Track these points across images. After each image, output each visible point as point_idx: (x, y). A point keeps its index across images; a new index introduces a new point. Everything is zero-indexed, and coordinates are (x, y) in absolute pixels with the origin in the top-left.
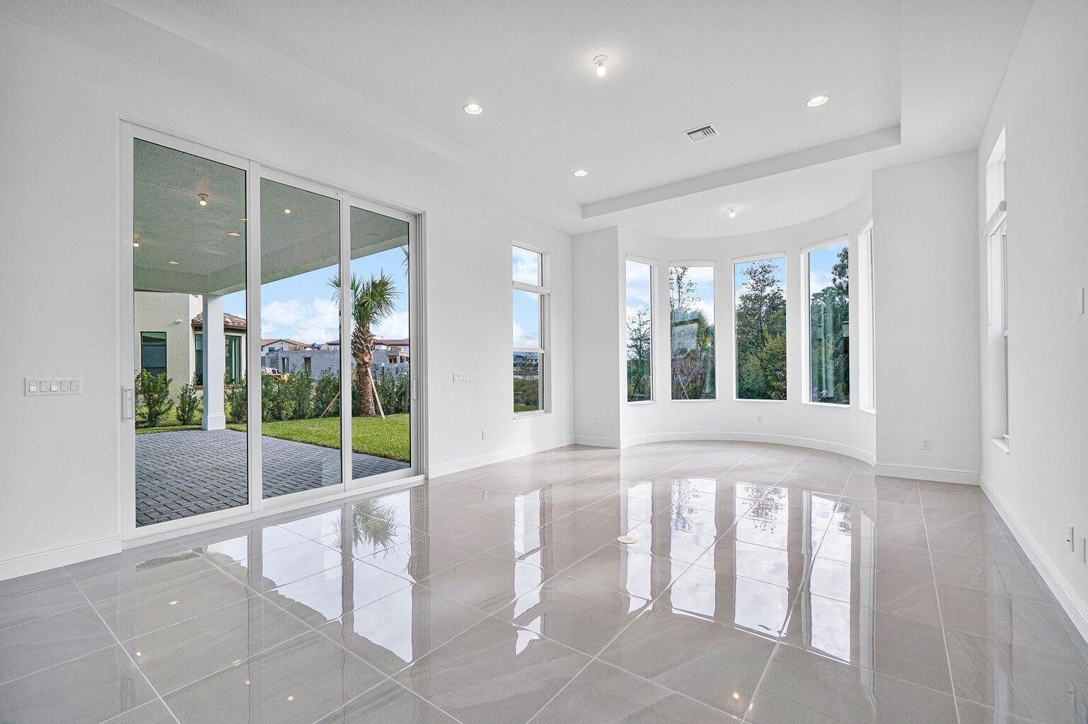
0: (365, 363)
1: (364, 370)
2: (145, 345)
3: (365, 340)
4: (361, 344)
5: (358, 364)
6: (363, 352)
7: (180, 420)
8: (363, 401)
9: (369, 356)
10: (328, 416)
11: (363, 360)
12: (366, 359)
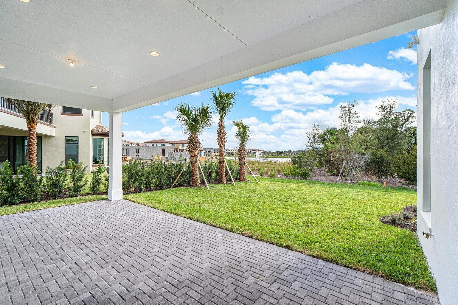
0: (196, 156)
1: (195, 159)
2: (67, 144)
3: (196, 142)
4: (194, 145)
5: (192, 156)
6: (195, 149)
7: (92, 191)
8: (194, 178)
9: (197, 152)
10: (176, 187)
11: (194, 154)
12: (196, 153)
